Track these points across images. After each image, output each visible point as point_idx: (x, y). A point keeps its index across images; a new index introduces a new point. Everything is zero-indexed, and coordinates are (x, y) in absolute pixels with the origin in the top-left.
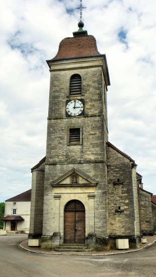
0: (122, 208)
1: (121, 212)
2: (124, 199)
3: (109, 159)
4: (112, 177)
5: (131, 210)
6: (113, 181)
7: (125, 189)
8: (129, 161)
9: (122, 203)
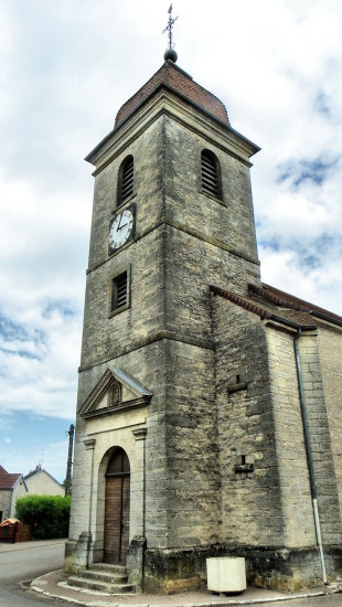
0: (249, 460)
1: (247, 471)
2: (253, 432)
3: (216, 326)
4: (223, 375)
5: (271, 464)
6: (227, 384)
7: (253, 402)
8: (258, 318)
9: (248, 443)
